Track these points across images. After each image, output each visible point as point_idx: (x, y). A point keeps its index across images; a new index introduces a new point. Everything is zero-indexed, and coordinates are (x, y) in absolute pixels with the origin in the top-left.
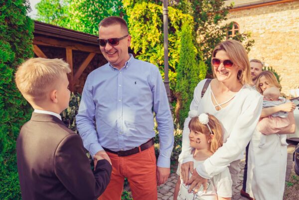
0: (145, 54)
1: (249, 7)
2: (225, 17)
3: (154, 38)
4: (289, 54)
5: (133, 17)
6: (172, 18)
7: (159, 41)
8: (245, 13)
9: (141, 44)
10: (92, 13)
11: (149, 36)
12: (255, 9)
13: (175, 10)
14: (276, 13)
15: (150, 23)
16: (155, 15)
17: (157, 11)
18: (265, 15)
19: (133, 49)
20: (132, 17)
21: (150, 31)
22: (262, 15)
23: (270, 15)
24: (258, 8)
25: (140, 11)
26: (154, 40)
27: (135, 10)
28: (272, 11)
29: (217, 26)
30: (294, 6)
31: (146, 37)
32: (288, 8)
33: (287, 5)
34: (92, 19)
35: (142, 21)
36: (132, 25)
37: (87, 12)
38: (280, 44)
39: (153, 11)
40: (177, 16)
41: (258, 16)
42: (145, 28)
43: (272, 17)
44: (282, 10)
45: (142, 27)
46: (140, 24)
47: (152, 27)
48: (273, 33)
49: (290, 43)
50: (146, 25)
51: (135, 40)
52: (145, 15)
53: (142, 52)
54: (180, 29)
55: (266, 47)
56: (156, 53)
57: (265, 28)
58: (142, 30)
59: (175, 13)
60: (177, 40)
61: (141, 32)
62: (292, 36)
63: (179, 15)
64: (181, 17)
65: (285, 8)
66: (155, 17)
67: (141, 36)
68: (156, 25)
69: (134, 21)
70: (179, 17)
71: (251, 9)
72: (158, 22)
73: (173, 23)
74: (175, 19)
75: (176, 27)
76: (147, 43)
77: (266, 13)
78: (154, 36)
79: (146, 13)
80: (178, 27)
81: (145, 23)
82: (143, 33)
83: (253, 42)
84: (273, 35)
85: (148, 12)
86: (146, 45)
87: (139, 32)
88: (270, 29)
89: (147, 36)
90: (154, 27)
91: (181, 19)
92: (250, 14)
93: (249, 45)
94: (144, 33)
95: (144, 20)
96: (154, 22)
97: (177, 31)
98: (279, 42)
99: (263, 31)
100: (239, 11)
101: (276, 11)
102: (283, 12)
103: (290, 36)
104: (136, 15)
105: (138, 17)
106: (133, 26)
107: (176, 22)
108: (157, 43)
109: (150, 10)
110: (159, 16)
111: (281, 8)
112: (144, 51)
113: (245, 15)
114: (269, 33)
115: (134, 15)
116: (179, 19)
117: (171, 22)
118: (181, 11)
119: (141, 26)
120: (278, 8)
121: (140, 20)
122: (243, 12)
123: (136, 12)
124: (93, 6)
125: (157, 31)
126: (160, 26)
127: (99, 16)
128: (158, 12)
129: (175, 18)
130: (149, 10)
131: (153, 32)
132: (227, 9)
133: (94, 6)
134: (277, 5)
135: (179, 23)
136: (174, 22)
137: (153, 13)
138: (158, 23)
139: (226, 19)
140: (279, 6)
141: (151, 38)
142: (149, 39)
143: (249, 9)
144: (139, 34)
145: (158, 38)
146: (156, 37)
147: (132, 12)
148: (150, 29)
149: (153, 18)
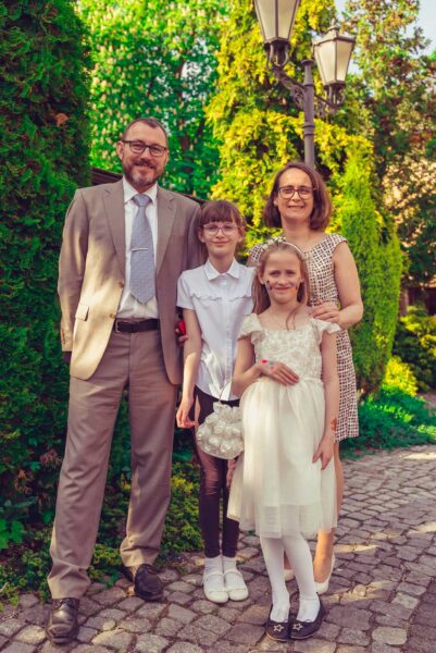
0: (260, 227)
5: (233, 143)
6: (323, 146)
9: (250, 204)
10: (109, 141)
11: (268, 186)
13: (329, 127)
15: (271, 157)
16: (284, 138)
17: (287, 130)
20: (230, 143)
21: (269, 175)
25: (249, 131)
27: (237, 128)
31: (261, 188)
34: (110, 154)
35: (254, 152)
36: (229, 161)
37: (99, 137)
39: (278, 129)
40: (334, 141)
42: (259, 167)
45: (253, 166)
46: (248, 158)
47: (276, 165)
50: (261, 162)
51: (235, 197)
52: (260, 138)
53: (252, 224)
54: (342, 171)
58: (252, 173)
59: (329, 134)
61: (251, 177)
63: (338, 138)
64: (344, 143)
66: (282, 143)
67: (250, 188)
68: (284, 160)
69: (234, 152)
70: (339, 142)
72: (291, 153)
73: (325, 157)
74: (329, 148)
75: (332, 166)
79: (262, 135)
80: (338, 166)
81: (259, 157)
82: (254, 181)
85: (267, 132)
87: (246, 178)
89: (264, 186)
91: (343, 147)
94: (258, 180)
95: (257, 150)
96: (280, 153)
97: (336, 175)
104: (239, 139)
105: (242, 144)
106: (232, 164)
107: (333, 155)
109: (272, 127)
110: (293, 142)
112: (256, 222)
115: (233, 139)
116: (338, 147)
117: (320, 155)
118: (344, 129)
119: (249, 164)
121: (247, 150)
123: (239, 132)
124: (115, 123)
128: (289, 133)
129: (330, 144)
130: (268, 129)
133: (118, 122)
135: (339, 157)
136: (327, 153)
137: (278, 134)
138: (289, 157)
144: (246, 182)
147: (230, 133)
148: (271, 171)
149: (278, 145)
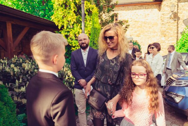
0: (66, 29)
1: (124, 5)
2: (113, 10)
3: (72, 19)
4: (144, 34)
5: (58, 3)
7: (76, 21)
8: (121, 9)
9: (63, 22)
11: (69, 17)
12: (127, 7)
14: (137, 10)
15: (69, 9)
16: (73, 4)
18: (132, 11)
19: (58, 25)
20: (57, 3)
21: (69, 14)
22: (131, 11)
23: (135, 11)
24: (129, 6)
25: (63, 0)
26: (73, 20)
28: (135, 9)
29: (109, 15)
30: (147, 7)
31: (66, 18)
32: (143, 8)
33: (143, 6)
35: (64, 7)
36: (56, 9)
38: (139, 28)
39: (71, 0)
40: (87, 6)
41: (128, 11)
42: (66, 12)
43: (135, 12)
44: (141, 9)
45: (64, 11)
46: (62, 8)
47: (71, 11)
48: (136, 21)
49: (144, 28)
50: (66, 10)
51: (59, 20)
52: (66, 3)
53: (64, 28)
55: (132, 30)
56: (74, 29)
57: (132, 18)
58: (64, 13)
60: (87, 21)
61: (63, 14)
62: (146, 24)
63: (88, 5)
64: (89, 7)
65: (142, 8)
66: (72, 5)
67: (63, 18)
68: (73, 10)
69: (58, 6)
70: (88, 6)
71: (125, 7)
72: (75, 8)
76: (67, 22)
77: (133, 10)
78: (73, 17)
80: (88, 13)
81: (65, 8)
82: (64, 15)
83: (129, 25)
84: (136, 23)
85: (68, 1)
86: (67, 24)
87: (62, 14)
88: (134, 19)
89: (67, 17)
90: (72, 12)
91: (89, 8)
92: (124, 9)
93: (126, 27)
94: (65, 15)
95: (65, 6)
96: (72, 8)
97: (87, 16)
98: (139, 27)
99: (131, 20)
100: (118, 7)
101: (138, 9)
102: (141, 10)
103: (144, 24)
104: (60, 2)
105: (61, 4)
107: (87, 10)
108: (74, 22)
110: (75, 5)
111: (140, 8)
112: (65, 27)
113: (121, 10)
114: (134, 21)
116: (88, 8)
118: (89, 3)
119: (63, 10)
120: (138, 8)
121: (62, 6)
122: (120, 7)
123: (60, 0)
125: (74, 14)
126: (76, 11)
127: (27, 2)
128: (74, 2)
131: (72, 14)
132: (114, 5)
134: (138, 6)
135: (88, 10)
137: (71, 2)
138: (74, 9)
139: (113, 11)
140: (139, 7)
141: (70, 19)
142: (69, 19)
143: (124, 6)
144: (62, 16)
145: (75, 19)
146: (74, 19)
148: (69, 13)
149: (71, 5)
